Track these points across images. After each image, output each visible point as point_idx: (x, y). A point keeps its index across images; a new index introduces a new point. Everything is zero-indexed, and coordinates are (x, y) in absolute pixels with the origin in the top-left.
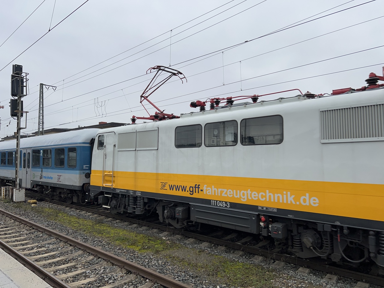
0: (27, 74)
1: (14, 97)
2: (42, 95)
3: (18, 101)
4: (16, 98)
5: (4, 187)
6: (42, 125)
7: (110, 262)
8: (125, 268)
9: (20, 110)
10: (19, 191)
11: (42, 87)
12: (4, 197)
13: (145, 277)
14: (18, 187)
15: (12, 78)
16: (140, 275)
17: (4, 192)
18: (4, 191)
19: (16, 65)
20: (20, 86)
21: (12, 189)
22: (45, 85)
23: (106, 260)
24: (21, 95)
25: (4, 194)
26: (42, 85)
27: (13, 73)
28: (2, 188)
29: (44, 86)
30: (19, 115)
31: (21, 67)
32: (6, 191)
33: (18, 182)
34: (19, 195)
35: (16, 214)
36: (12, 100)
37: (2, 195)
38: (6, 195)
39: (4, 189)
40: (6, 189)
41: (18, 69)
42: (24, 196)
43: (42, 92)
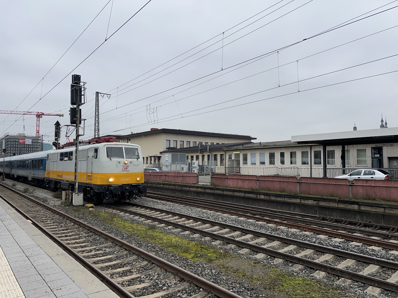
0: (85, 83)
1: (73, 105)
2: (98, 103)
3: (77, 109)
4: (75, 106)
5: (65, 191)
6: (98, 132)
7: (164, 269)
8: (178, 276)
9: (79, 117)
10: (78, 195)
11: (98, 95)
12: (65, 201)
13: (199, 286)
14: (77, 191)
15: (72, 88)
16: (193, 284)
17: (65, 196)
18: (65, 194)
19: (75, 75)
20: (79, 95)
21: (72, 193)
22: (101, 93)
23: (159, 266)
24: (80, 104)
25: (65, 198)
26: (97, 93)
27: (72, 83)
28: (63, 192)
29: (99, 94)
30: (78, 122)
31: (79, 76)
32: (66, 195)
33: (77, 186)
34: (78, 199)
35: (75, 217)
36: (71, 109)
37: (63, 198)
38: (66, 199)
39: (65, 193)
40: (66, 193)
41: (76, 79)
42: (82, 201)
43: (98, 100)
